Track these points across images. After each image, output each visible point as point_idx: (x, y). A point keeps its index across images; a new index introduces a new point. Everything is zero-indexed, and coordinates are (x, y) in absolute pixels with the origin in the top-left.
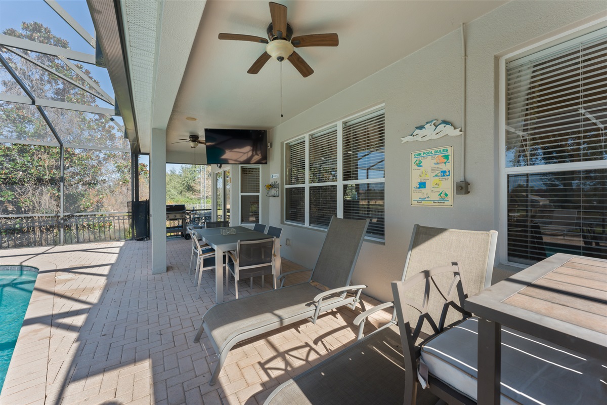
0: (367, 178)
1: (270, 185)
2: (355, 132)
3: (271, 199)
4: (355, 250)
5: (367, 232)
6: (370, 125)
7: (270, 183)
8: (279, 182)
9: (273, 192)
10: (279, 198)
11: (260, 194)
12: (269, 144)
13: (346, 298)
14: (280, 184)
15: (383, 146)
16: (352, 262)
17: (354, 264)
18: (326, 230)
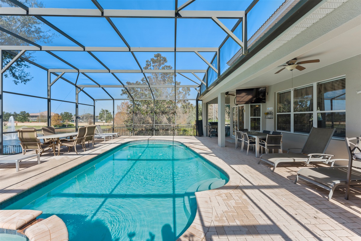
0: (331, 110)
1: (267, 113)
2: (325, 87)
3: (267, 120)
4: (327, 141)
5: (333, 136)
6: (336, 84)
7: (267, 112)
8: (273, 111)
9: (269, 116)
10: (273, 120)
11: (261, 117)
12: (266, 93)
13: (322, 159)
14: (274, 112)
15: (345, 88)
16: (326, 145)
17: (327, 146)
18: (308, 135)
